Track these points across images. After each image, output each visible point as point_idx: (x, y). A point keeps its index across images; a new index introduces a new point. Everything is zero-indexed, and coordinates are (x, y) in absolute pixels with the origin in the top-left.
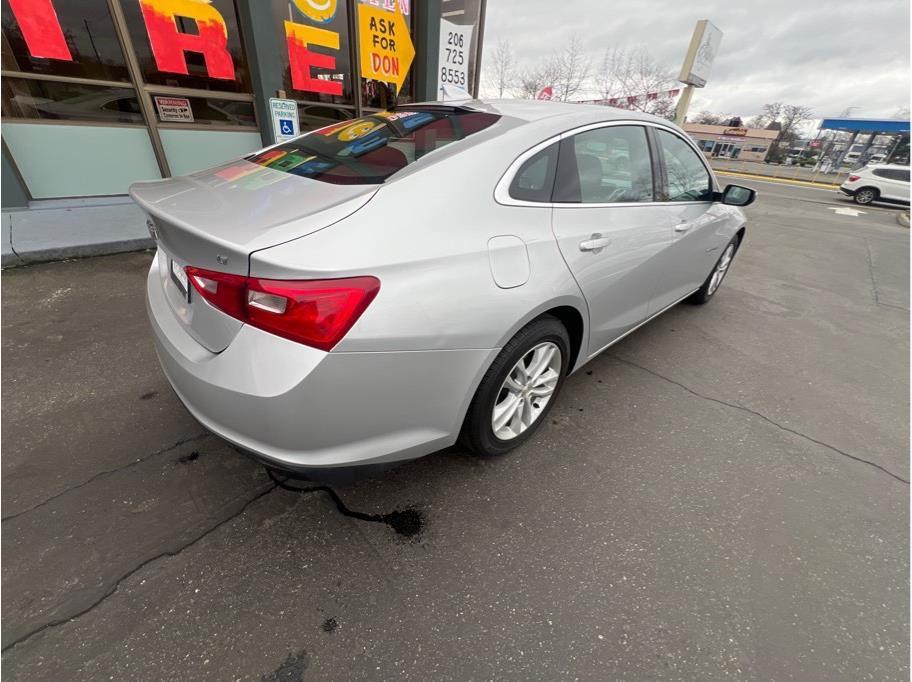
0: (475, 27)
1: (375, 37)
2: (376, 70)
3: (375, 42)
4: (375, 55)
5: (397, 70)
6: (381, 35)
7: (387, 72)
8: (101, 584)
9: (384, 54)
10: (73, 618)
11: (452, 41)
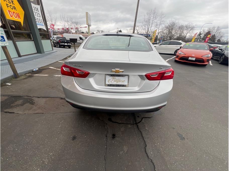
0: (40, 6)
1: (7, 4)
2: (12, 16)
3: (8, 6)
4: (9, 11)
5: (20, 17)
6: (9, 4)
7: (16, 17)
8: (147, 163)
9: (13, 12)
10: (155, 169)
11: (35, 9)
